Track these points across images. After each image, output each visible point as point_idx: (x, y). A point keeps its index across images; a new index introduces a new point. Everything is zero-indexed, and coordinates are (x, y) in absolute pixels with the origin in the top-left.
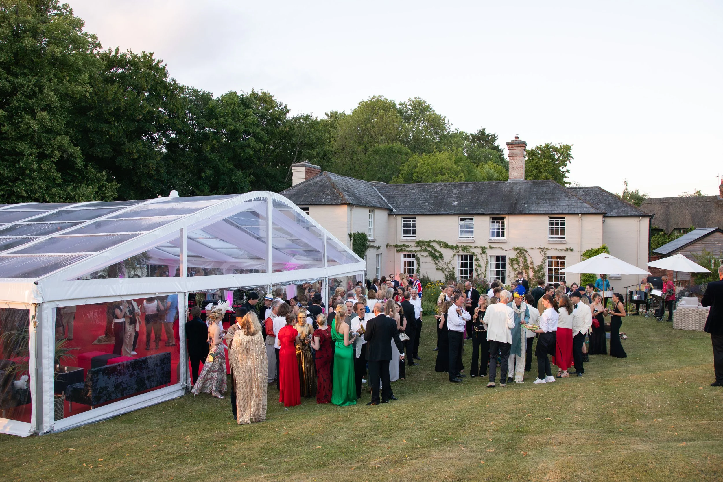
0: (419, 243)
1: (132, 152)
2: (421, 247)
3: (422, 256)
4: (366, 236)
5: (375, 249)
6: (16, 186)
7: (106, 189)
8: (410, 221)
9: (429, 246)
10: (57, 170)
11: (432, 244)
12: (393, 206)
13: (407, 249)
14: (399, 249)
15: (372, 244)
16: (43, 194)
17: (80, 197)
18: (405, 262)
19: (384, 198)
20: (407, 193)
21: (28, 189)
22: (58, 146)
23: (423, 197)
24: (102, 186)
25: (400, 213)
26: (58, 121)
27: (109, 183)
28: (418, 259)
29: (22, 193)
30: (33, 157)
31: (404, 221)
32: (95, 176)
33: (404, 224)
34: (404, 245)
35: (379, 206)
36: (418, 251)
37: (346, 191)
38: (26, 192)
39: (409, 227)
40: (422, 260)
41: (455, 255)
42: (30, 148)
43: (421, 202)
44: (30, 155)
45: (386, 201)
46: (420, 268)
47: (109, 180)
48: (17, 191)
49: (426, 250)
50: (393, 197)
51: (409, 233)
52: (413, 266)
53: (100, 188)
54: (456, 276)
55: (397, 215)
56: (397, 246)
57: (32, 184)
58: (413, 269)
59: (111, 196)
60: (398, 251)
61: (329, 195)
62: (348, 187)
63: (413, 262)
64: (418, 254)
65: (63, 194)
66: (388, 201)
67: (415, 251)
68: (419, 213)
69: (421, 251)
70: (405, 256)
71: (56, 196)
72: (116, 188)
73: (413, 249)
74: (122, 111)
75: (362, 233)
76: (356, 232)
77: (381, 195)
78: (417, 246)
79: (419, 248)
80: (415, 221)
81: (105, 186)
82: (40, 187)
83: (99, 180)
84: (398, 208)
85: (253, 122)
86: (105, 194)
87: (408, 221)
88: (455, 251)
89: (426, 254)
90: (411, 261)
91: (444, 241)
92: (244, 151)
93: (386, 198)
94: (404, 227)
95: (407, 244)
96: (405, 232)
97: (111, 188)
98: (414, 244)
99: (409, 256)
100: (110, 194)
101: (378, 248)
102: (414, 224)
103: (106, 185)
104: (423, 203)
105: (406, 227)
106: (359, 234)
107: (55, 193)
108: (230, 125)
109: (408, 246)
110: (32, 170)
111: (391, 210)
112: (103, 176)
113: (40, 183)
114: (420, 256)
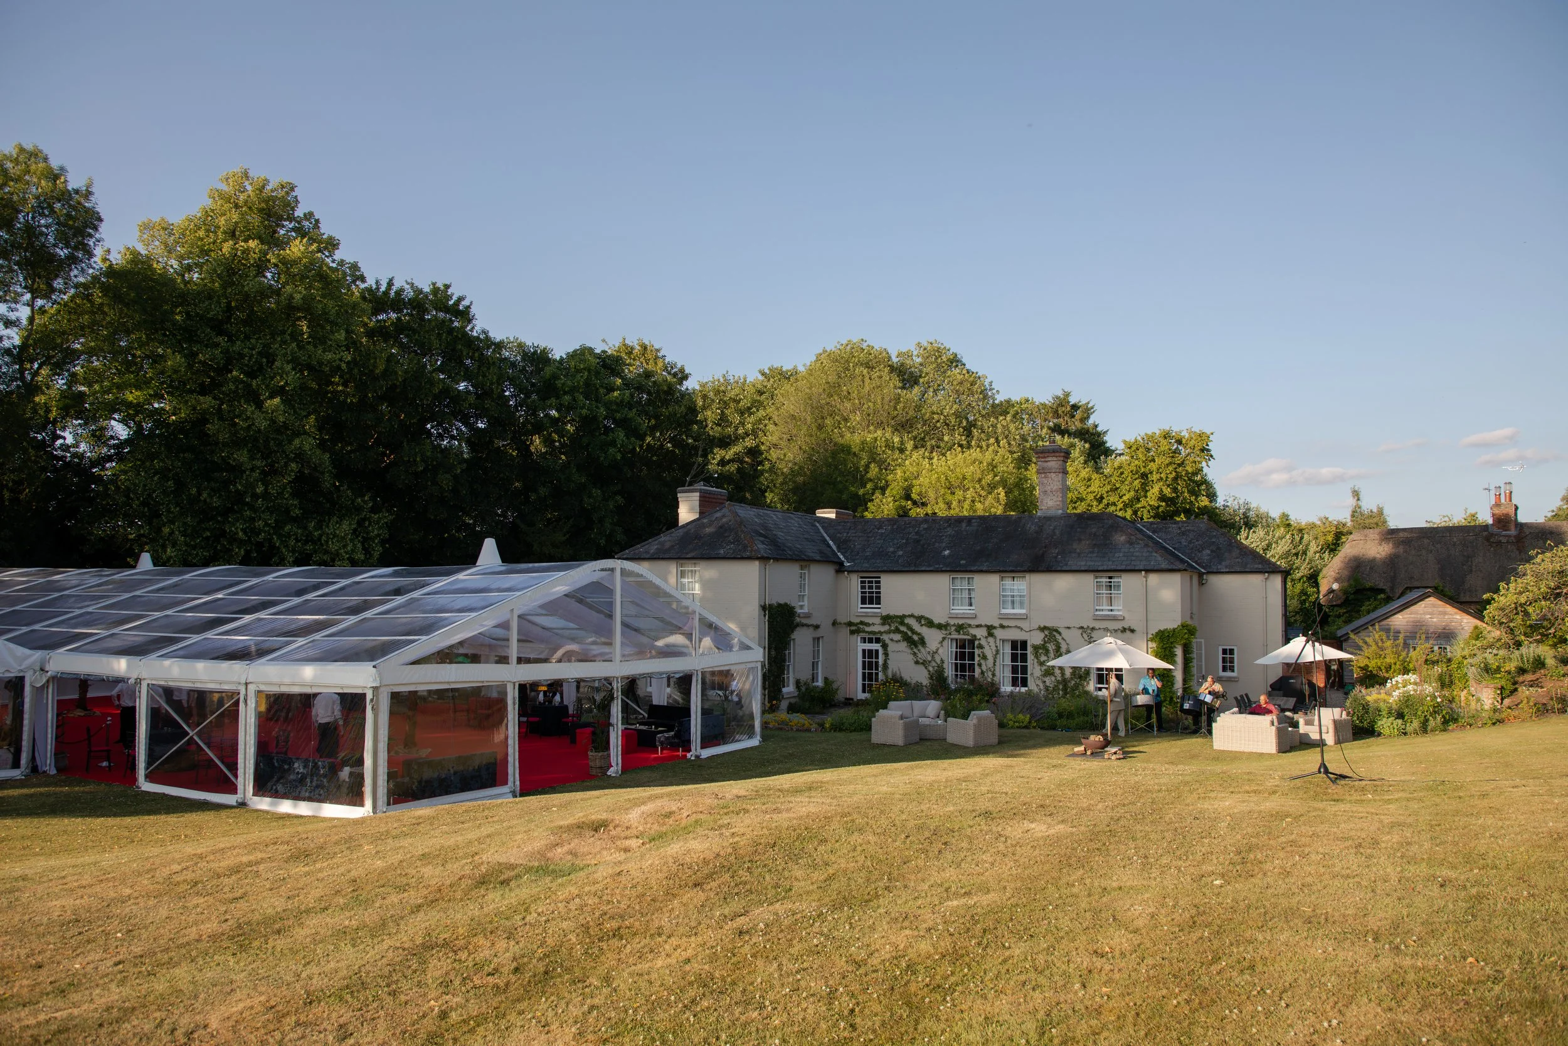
0: (886, 619)
1: (415, 461)
2: (890, 625)
3: (892, 640)
4: (793, 608)
5: (811, 629)
6: (229, 522)
7: (370, 524)
8: (872, 582)
9: (902, 623)
10: (294, 495)
11: (907, 621)
12: (844, 556)
13: (867, 629)
14: (853, 628)
15: (804, 621)
16: (269, 534)
17: (328, 538)
18: (864, 651)
19: (831, 543)
20: (870, 535)
21: (247, 527)
22: (295, 454)
23: (896, 541)
24: (364, 520)
25: (855, 569)
26: (295, 412)
27: (375, 514)
28: (885, 646)
29: (238, 533)
30: (256, 474)
31: (862, 582)
32: (352, 503)
33: (862, 587)
34: (862, 623)
35: (818, 558)
36: (885, 632)
37: (761, 535)
38: (244, 531)
39: (869, 593)
40: (892, 647)
41: (944, 639)
42: (252, 458)
43: (891, 549)
44: (252, 470)
45: (834, 548)
46: (889, 662)
47: (374, 510)
48: (231, 531)
49: (897, 631)
50: (846, 541)
51: (871, 603)
52: (877, 657)
53: (360, 523)
54: (946, 675)
55: (849, 572)
56: (850, 624)
57: (254, 518)
58: (877, 663)
59: (378, 535)
60: (852, 632)
61: (733, 543)
62: (766, 528)
63: (877, 651)
64: (885, 638)
65: (302, 535)
66: (839, 548)
67: (880, 633)
68: (885, 568)
69: (889, 632)
70: (864, 640)
71: (289, 539)
72: (386, 523)
73: (876, 629)
74: (398, 390)
75: (786, 604)
76: (774, 602)
77: (828, 538)
78: (883, 624)
79: (887, 628)
80: (879, 582)
81: (369, 519)
82: (267, 524)
83: (359, 509)
84: (853, 561)
85: (622, 401)
86: (368, 533)
87: (869, 582)
88: (944, 632)
89: (898, 637)
90: (874, 648)
91: (927, 615)
92: (605, 453)
93: (835, 544)
94: (862, 593)
95: (867, 620)
96: (863, 602)
97: (378, 524)
98: (878, 621)
99: (870, 641)
100: (376, 532)
101: (817, 627)
102: (879, 587)
103: (371, 517)
104: (894, 552)
105: (865, 593)
106: (780, 605)
107: (289, 533)
108: (582, 408)
109: (868, 625)
110: (255, 496)
111: (841, 564)
112: (365, 502)
113: (266, 516)
114: (887, 641)
